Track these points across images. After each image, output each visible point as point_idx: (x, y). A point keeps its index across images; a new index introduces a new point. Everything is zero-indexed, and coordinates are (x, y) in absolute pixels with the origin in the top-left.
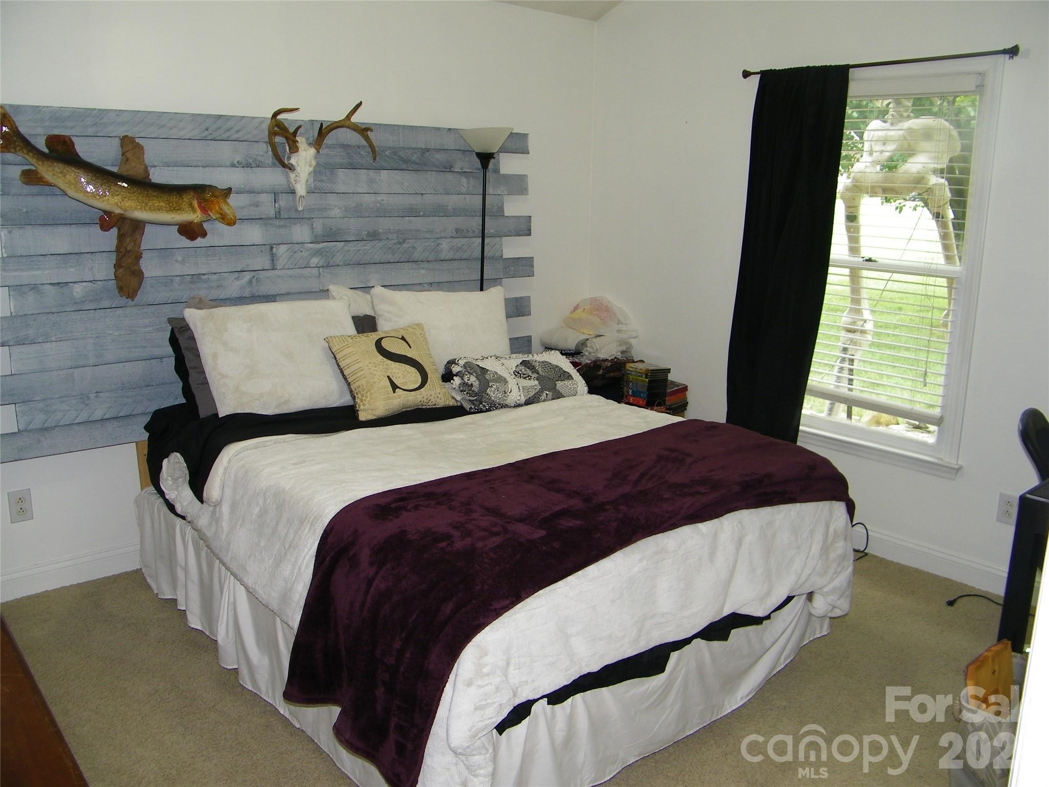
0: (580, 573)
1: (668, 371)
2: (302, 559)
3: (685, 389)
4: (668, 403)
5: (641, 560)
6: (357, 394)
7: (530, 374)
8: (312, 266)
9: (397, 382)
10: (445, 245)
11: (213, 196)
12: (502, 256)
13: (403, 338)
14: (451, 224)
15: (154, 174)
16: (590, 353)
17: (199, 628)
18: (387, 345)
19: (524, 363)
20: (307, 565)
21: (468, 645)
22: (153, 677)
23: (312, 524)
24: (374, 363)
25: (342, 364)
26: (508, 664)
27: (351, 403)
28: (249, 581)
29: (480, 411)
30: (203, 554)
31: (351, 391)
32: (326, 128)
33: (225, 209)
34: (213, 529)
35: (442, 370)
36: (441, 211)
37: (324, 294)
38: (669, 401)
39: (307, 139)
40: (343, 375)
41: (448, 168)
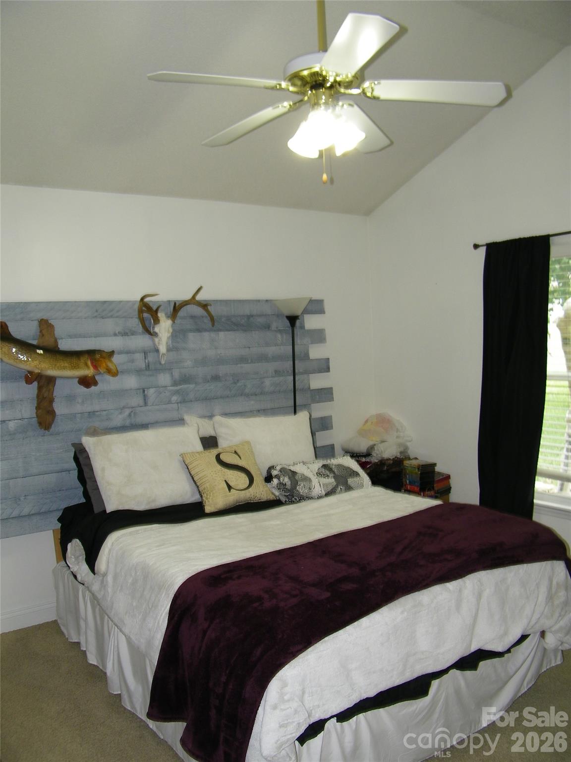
0: (356, 623)
1: (435, 465)
2: (160, 615)
3: (448, 477)
4: (436, 489)
5: (402, 612)
6: (204, 494)
7: (329, 474)
8: (173, 402)
9: (231, 484)
10: (267, 382)
11: (102, 357)
12: (309, 388)
13: (236, 452)
14: (271, 367)
15: (61, 343)
16: (377, 455)
17: (95, 664)
18: (224, 458)
19: (324, 466)
20: (164, 619)
21: (273, 679)
22: (62, 700)
23: (167, 590)
24: (215, 471)
25: (193, 473)
26: (303, 693)
27: (200, 500)
28: (126, 631)
29: (292, 502)
30: (97, 610)
31: (200, 492)
32: (178, 306)
33: (110, 365)
34: (102, 593)
35: (265, 474)
36: (263, 358)
37: (181, 422)
38: (437, 487)
39: (166, 314)
40: (194, 481)
41: (267, 327)
